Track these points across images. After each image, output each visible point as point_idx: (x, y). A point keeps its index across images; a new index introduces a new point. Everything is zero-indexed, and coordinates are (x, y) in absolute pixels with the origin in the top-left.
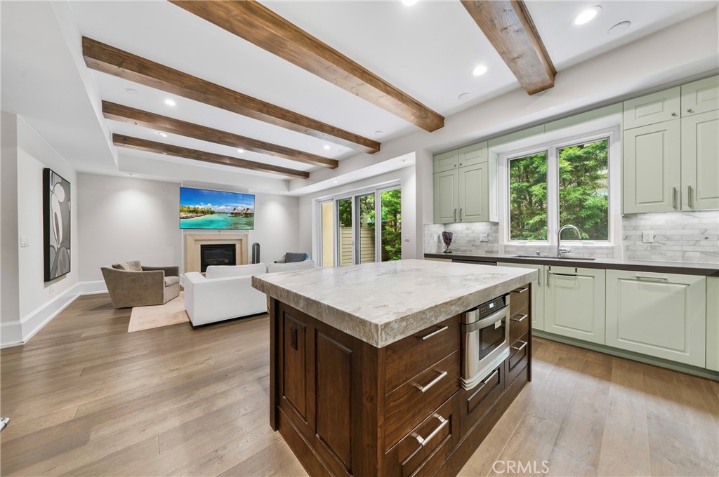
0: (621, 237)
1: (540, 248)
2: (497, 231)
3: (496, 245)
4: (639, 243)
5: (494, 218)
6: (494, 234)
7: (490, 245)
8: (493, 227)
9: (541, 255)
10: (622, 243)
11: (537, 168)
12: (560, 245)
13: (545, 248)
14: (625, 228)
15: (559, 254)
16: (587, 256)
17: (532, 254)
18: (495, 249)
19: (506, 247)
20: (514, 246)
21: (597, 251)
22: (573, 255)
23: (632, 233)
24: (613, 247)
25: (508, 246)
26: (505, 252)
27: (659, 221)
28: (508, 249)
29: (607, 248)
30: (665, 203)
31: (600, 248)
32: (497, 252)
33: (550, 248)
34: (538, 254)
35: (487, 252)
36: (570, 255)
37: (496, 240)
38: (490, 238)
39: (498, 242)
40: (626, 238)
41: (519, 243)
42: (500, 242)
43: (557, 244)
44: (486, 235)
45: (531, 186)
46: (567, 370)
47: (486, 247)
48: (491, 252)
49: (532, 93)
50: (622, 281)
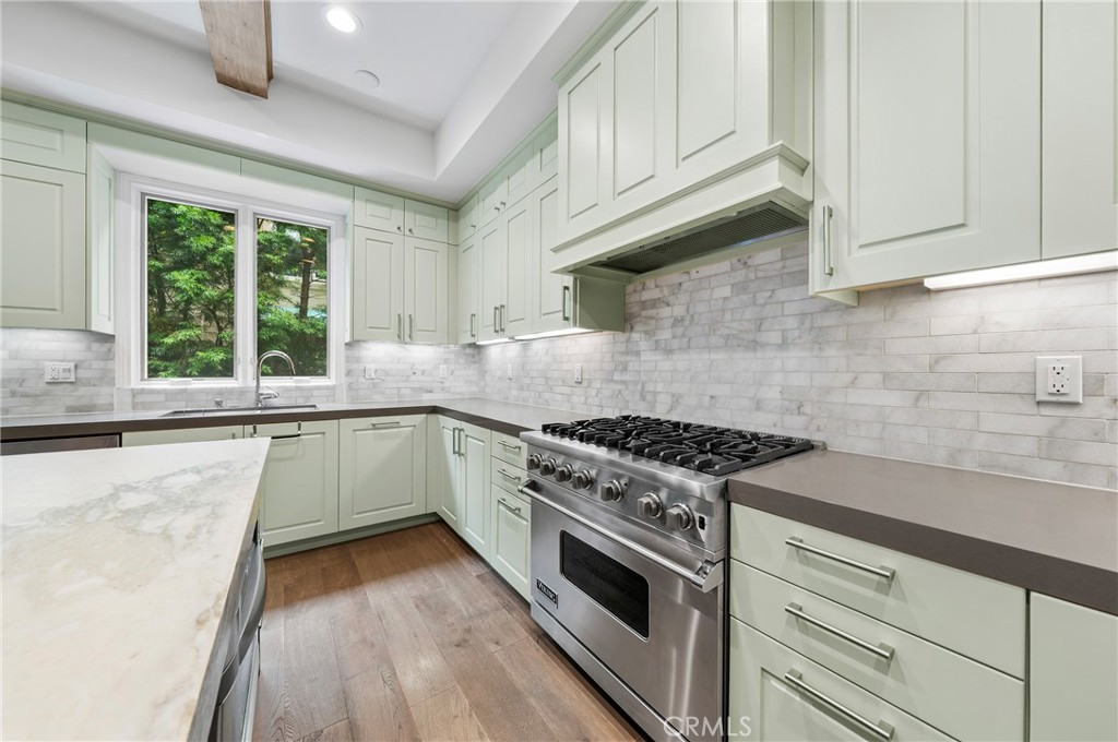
0: (343, 371)
1: (220, 392)
2: (109, 356)
3: (104, 390)
4: (362, 380)
5: (101, 325)
6: (98, 364)
7: (82, 391)
8: (96, 346)
9: (226, 405)
10: (344, 380)
11: (184, 238)
12: (261, 384)
13: (231, 391)
14: (348, 359)
15: (258, 401)
16: (301, 402)
17: (205, 406)
18: (101, 401)
19: (135, 393)
20: (159, 392)
21: (316, 393)
22: (281, 403)
23: (355, 366)
24: (334, 386)
25: (143, 391)
26: (135, 407)
27: (380, 353)
28: (140, 399)
29: (328, 388)
30: (391, 331)
31: (318, 388)
32: (110, 407)
33: (242, 392)
34: (218, 403)
35: (71, 410)
36: (275, 402)
37: (107, 378)
38: (83, 374)
39: (112, 382)
40: (349, 373)
41: (173, 384)
42: (119, 383)
43: (255, 384)
44: (71, 365)
45: (169, 270)
46: (307, 604)
47: (69, 397)
48: (90, 409)
49: (225, 80)
50: (358, 433)
